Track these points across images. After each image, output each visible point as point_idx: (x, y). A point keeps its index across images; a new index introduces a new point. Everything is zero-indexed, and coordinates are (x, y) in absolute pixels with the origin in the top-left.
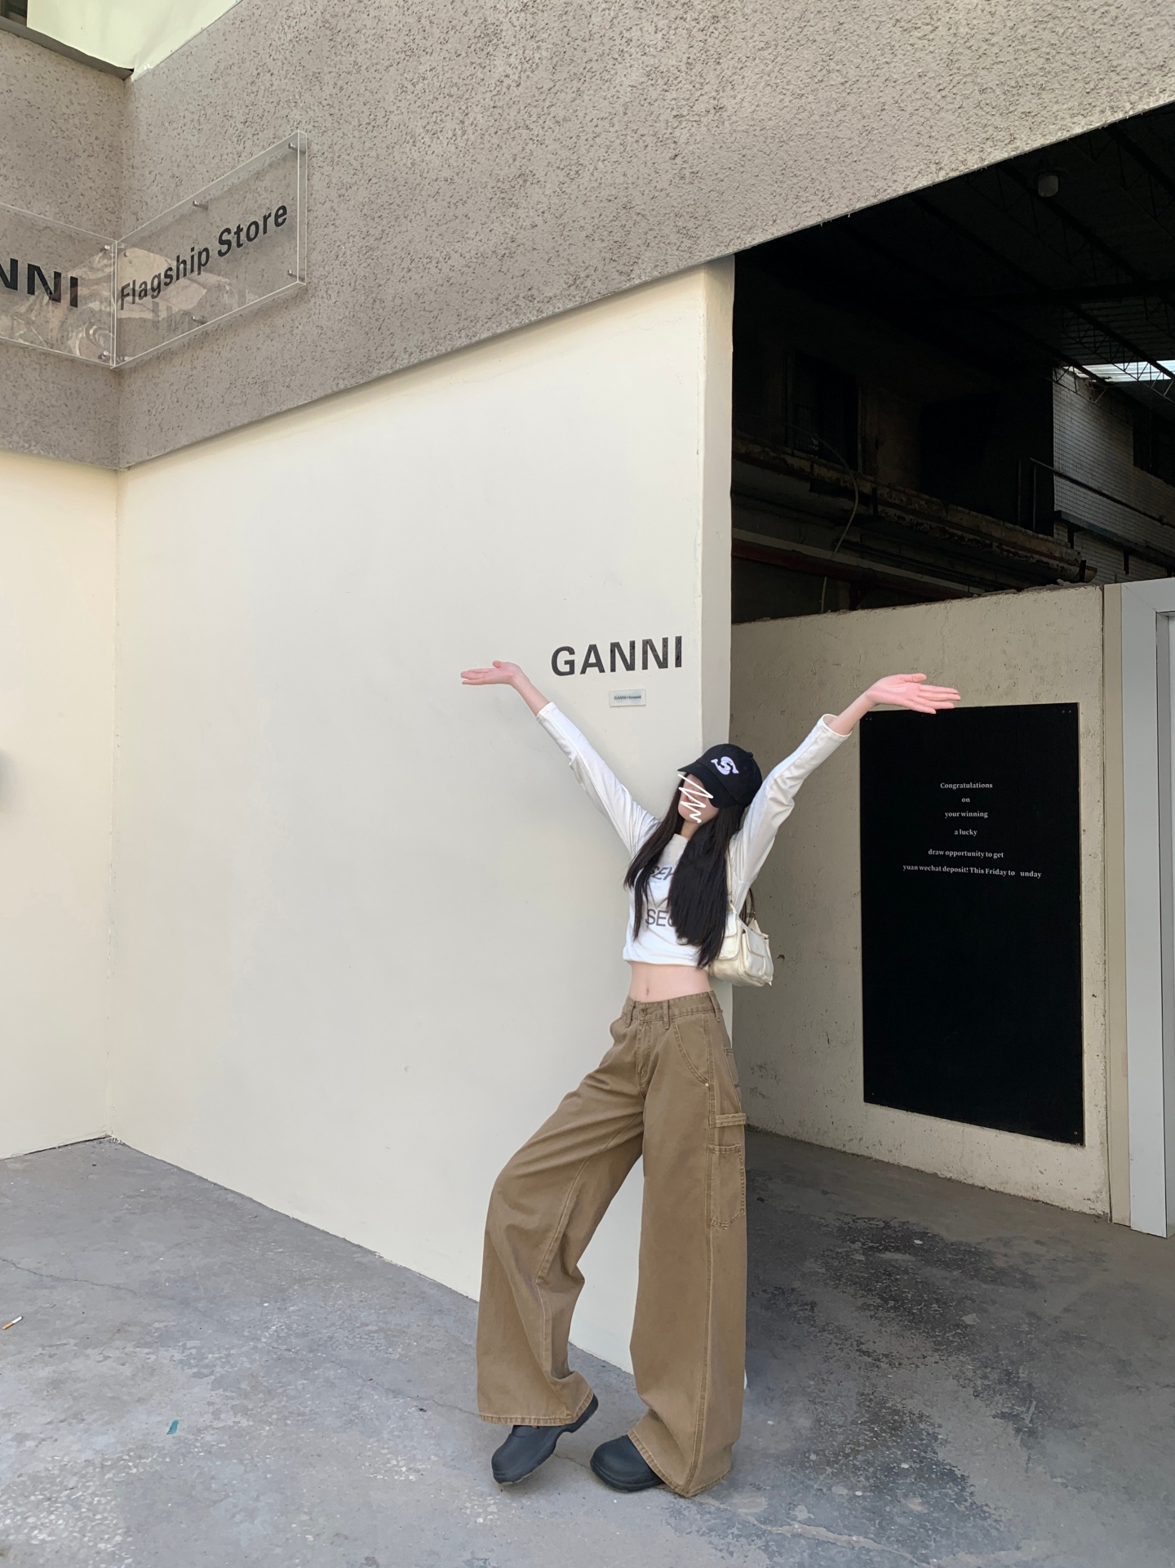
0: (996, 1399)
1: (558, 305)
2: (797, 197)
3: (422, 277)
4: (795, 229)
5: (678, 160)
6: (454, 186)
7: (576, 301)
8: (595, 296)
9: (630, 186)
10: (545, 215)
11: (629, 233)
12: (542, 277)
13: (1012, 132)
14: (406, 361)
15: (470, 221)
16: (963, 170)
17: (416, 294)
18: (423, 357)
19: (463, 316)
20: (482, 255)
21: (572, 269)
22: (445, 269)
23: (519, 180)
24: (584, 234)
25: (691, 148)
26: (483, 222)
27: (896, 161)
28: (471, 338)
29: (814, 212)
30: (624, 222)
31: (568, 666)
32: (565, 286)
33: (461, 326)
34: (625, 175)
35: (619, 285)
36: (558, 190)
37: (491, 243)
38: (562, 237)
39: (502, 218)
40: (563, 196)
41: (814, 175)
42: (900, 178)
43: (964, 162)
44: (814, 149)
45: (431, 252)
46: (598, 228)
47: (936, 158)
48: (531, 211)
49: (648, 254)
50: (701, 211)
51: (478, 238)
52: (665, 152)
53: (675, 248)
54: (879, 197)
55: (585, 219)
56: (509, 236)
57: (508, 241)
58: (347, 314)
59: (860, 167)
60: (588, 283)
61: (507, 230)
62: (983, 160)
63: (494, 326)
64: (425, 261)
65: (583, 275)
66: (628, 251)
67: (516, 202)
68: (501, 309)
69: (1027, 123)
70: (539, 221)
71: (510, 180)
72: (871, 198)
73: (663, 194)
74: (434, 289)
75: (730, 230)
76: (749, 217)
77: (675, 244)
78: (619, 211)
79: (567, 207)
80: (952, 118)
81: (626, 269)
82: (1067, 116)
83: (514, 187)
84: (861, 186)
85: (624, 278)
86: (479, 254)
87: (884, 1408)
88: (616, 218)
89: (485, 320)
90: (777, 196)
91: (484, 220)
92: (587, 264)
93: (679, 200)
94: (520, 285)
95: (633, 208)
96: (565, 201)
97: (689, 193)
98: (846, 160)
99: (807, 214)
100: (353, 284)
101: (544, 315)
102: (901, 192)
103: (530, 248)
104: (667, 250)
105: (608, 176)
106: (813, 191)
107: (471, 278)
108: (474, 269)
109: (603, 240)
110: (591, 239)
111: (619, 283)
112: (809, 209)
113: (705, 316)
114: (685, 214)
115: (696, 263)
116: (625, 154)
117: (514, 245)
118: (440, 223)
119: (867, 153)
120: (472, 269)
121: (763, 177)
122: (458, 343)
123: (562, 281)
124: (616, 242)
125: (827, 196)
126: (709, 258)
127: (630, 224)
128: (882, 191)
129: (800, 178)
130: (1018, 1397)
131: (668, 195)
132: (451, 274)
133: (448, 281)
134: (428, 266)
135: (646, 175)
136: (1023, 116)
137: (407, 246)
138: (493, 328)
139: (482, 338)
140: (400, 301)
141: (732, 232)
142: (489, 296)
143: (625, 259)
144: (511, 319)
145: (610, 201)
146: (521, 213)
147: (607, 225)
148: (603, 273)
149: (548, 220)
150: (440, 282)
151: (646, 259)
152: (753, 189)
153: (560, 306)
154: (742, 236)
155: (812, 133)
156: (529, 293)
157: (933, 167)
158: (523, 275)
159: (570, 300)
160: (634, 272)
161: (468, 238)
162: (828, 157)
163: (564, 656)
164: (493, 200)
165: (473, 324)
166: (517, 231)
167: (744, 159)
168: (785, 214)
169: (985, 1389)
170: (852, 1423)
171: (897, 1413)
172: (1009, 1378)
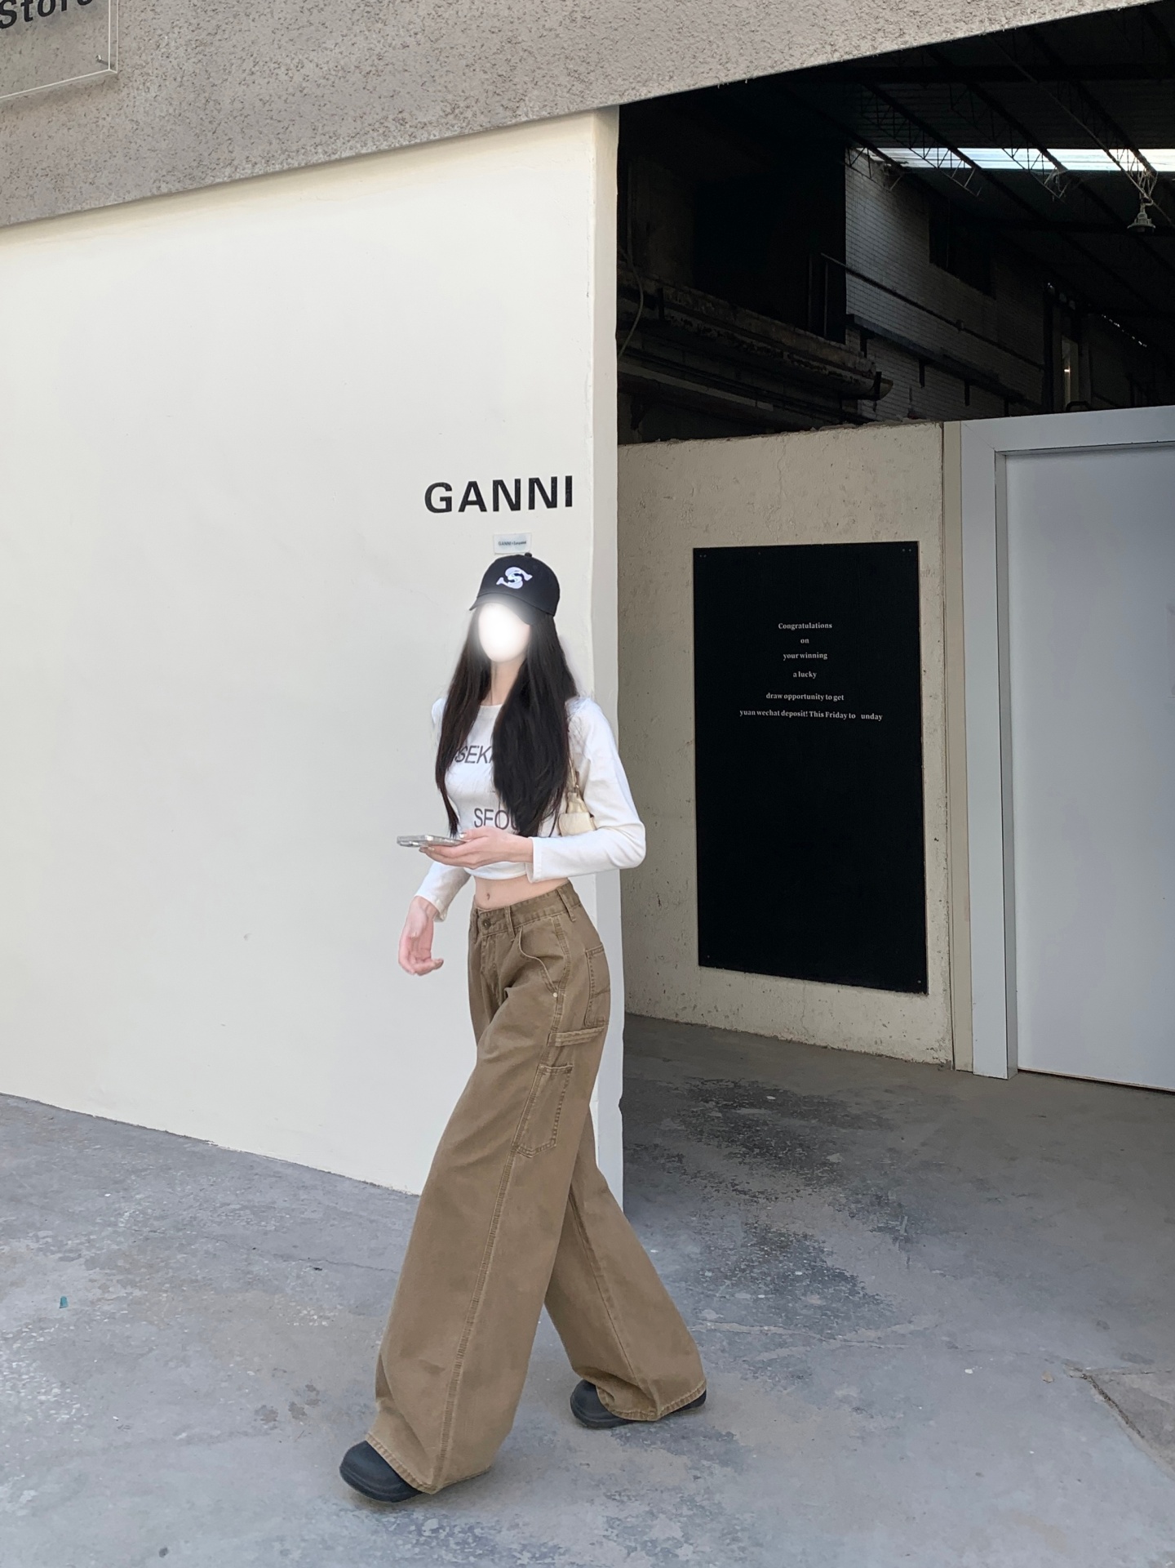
0: (871, 1218)
1: (434, 132)
2: (694, 57)
3: (269, 83)
4: (692, 88)
7: (456, 131)
8: (477, 128)
9: (516, 20)
10: (418, 36)
11: (513, 68)
12: (415, 101)
13: (901, 27)
14: (249, 172)
15: (328, 30)
16: (856, 54)
17: (261, 100)
18: (270, 169)
19: (320, 131)
20: (343, 69)
21: (450, 97)
22: (298, 78)
24: (464, 62)
26: (344, 33)
27: (792, 37)
28: (330, 155)
29: (712, 74)
30: (509, 57)
31: (444, 503)
32: (442, 114)
33: (317, 140)
34: (509, 9)
35: (504, 121)
36: (434, 13)
37: (353, 58)
38: (439, 63)
39: (366, 33)
40: (439, 20)
41: (712, 38)
42: (797, 53)
43: (857, 47)
44: (712, 13)
45: (280, 57)
46: (480, 59)
47: (832, 40)
48: (401, 30)
49: (536, 92)
50: (594, 57)
51: (337, 50)
53: (565, 90)
54: (776, 69)
55: (464, 47)
56: (376, 53)
57: (375, 57)
58: (171, 111)
59: (758, 38)
60: (469, 114)
61: (372, 46)
63: (358, 145)
64: (272, 66)
65: (462, 104)
66: (514, 87)
67: (383, 18)
68: (366, 129)
69: (915, 21)
70: (411, 41)
72: (769, 69)
73: (552, 34)
74: (283, 98)
75: (624, 80)
76: (645, 70)
77: (566, 86)
78: (503, 44)
79: (443, 31)
81: (511, 104)
82: (950, 21)
84: (759, 55)
85: (509, 113)
86: (339, 67)
87: (769, 1232)
88: (500, 51)
89: (347, 139)
90: (674, 53)
91: (345, 32)
92: (467, 94)
93: (570, 43)
94: (389, 106)
95: (519, 43)
96: (442, 25)
97: (580, 37)
98: (743, 27)
99: (705, 75)
100: (179, 79)
101: (418, 141)
102: (798, 66)
103: (400, 69)
104: (556, 91)
105: (492, 8)
106: (709, 53)
107: (329, 92)
108: (333, 83)
109: (485, 72)
110: (472, 69)
111: (502, 118)
112: (706, 70)
113: (595, 160)
114: (576, 58)
115: (589, 107)
117: (382, 63)
119: (765, 25)
120: (330, 82)
121: (659, 33)
122: (314, 159)
123: (438, 108)
124: (500, 76)
125: (724, 60)
126: (601, 105)
127: (516, 59)
128: (779, 63)
129: (697, 39)
130: (889, 1214)
131: (557, 36)
132: (304, 85)
133: (301, 91)
134: (276, 71)
135: (533, 13)
136: (911, 14)
137: (250, 46)
138: (356, 148)
139: (343, 156)
140: (241, 106)
141: (627, 82)
142: (352, 113)
143: (510, 94)
144: (379, 141)
145: (493, 32)
146: (388, 29)
147: (490, 58)
148: (486, 106)
149: (422, 42)
150: (291, 90)
151: (534, 97)
152: (649, 43)
153: (436, 134)
154: (637, 88)
156: (400, 116)
157: (828, 48)
158: (392, 96)
159: (448, 128)
160: (520, 109)
161: (326, 49)
162: (726, 23)
163: (439, 492)
164: (356, 12)
165: (332, 140)
166: (385, 49)
167: (639, 11)
168: (682, 71)
169: (859, 1211)
170: (742, 1246)
171: (782, 1235)
172: (879, 1201)
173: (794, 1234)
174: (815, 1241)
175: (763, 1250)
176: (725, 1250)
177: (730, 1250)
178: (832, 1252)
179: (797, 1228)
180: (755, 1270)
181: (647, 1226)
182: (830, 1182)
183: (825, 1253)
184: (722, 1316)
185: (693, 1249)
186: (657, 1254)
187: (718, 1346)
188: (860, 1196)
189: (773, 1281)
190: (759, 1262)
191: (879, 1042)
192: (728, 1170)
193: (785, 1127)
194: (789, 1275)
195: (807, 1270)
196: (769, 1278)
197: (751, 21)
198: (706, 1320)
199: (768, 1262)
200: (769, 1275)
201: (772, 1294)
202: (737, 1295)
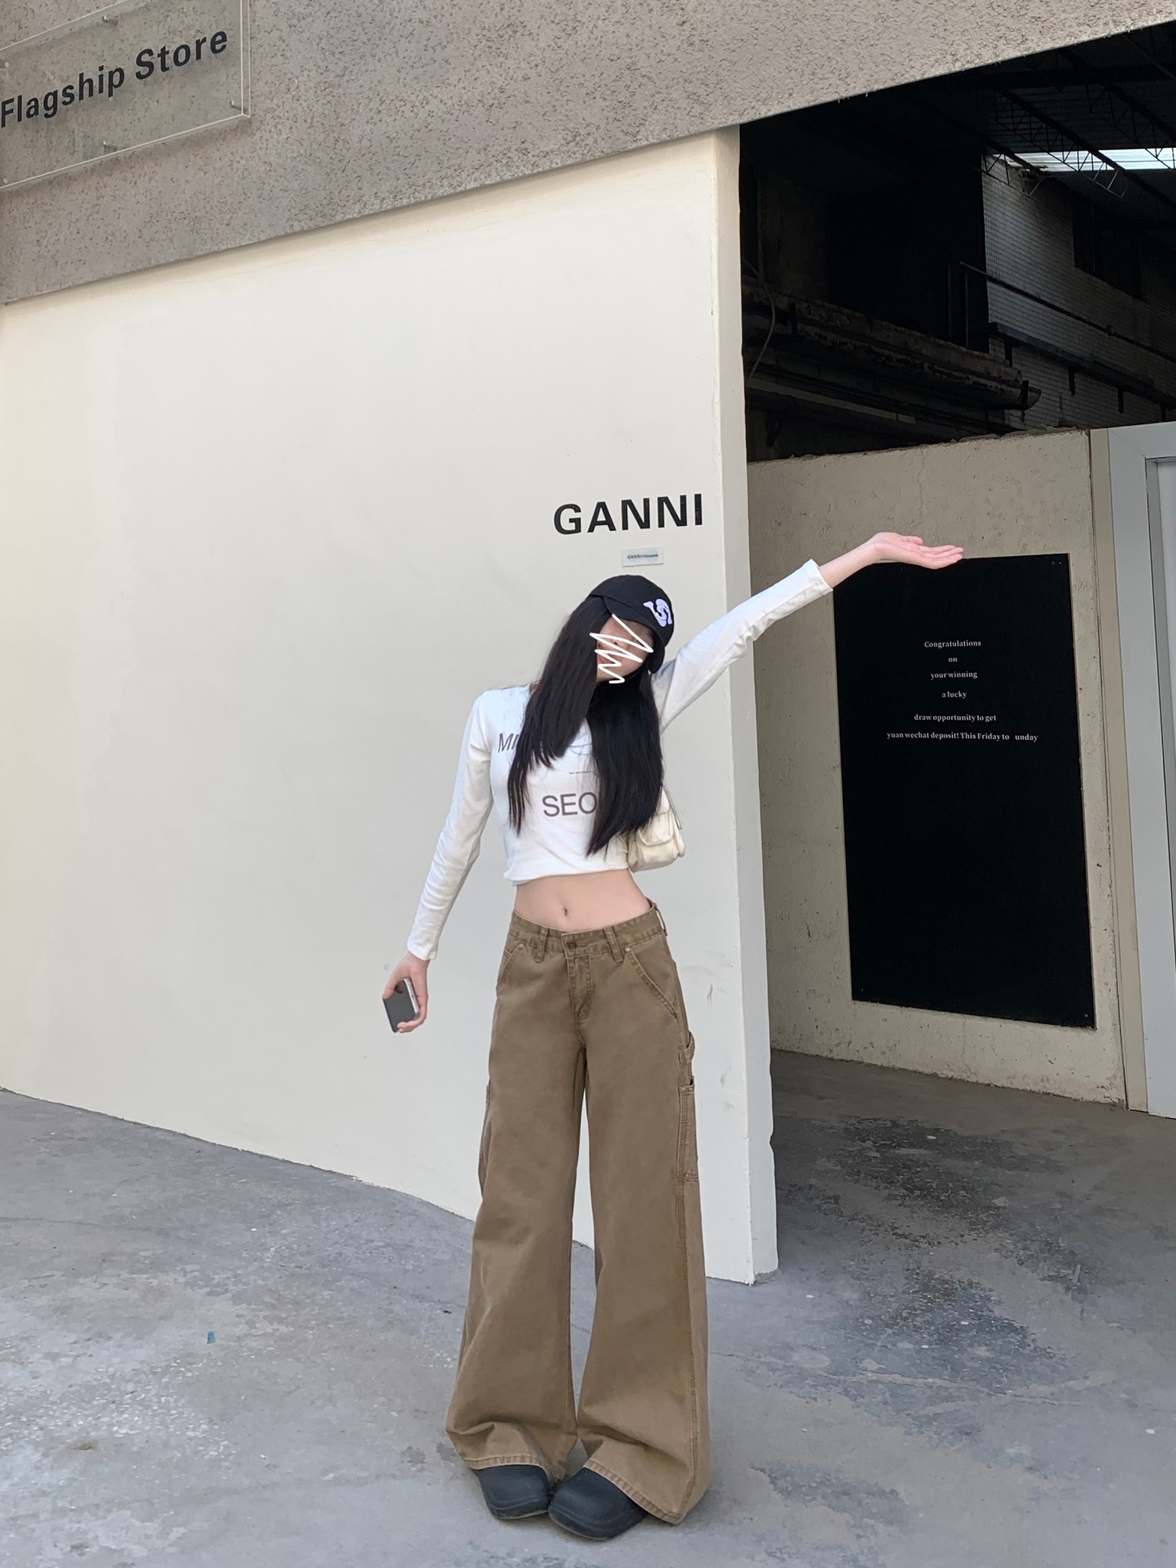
0: (1041, 1265)
1: (556, 160)
2: (814, 73)
3: (395, 120)
4: (812, 104)
5: (685, 27)
6: (430, 29)
7: (576, 158)
8: (598, 154)
9: (634, 47)
10: (539, 68)
11: (634, 94)
12: (537, 131)
13: (1024, 33)
14: (377, 206)
15: (451, 66)
16: (979, 63)
17: (388, 137)
18: (398, 204)
19: (445, 164)
20: (466, 103)
21: (571, 125)
22: (423, 113)
23: (508, 30)
24: (584, 90)
25: (699, 16)
26: (467, 69)
27: (913, 48)
28: (455, 188)
29: (832, 89)
30: (629, 83)
31: (573, 524)
32: (563, 142)
33: (443, 174)
34: (628, 36)
35: (624, 146)
36: (553, 44)
37: (476, 92)
38: (559, 93)
39: (488, 67)
40: (559, 51)
41: (830, 55)
42: (917, 65)
43: (979, 56)
44: (830, 29)
45: (405, 94)
46: (600, 86)
47: (952, 50)
48: (522, 63)
49: (655, 116)
50: (712, 79)
51: (461, 85)
52: (672, 18)
53: (685, 113)
54: (897, 81)
55: (584, 75)
56: (498, 86)
57: (496, 91)
58: (302, 151)
59: (877, 52)
61: (494, 79)
62: (997, 56)
63: (483, 176)
64: (398, 103)
65: (583, 132)
66: (634, 112)
67: (504, 52)
68: (490, 160)
69: (1037, 27)
70: (532, 73)
71: (497, 29)
72: (890, 80)
73: (671, 59)
74: (409, 134)
75: (743, 99)
76: (764, 88)
77: (685, 109)
78: (623, 71)
79: (563, 62)
80: (966, 15)
81: (631, 130)
82: (1074, 25)
83: (502, 37)
84: (878, 69)
85: (629, 138)
86: (463, 102)
88: (618, 79)
89: (472, 170)
90: (793, 71)
91: (468, 67)
92: (588, 122)
93: (688, 66)
94: (511, 137)
95: (638, 69)
96: (562, 56)
97: (699, 60)
98: (862, 43)
99: (824, 91)
100: (309, 121)
101: (540, 170)
102: (918, 78)
103: (522, 100)
104: (676, 114)
105: (611, 36)
106: (829, 69)
107: (454, 126)
108: (458, 117)
109: (605, 99)
110: (592, 97)
111: (623, 143)
112: (826, 85)
113: (716, 180)
114: (695, 80)
115: (709, 129)
116: (627, 15)
117: (504, 96)
118: (415, 65)
119: (884, 39)
120: (454, 117)
121: (777, 52)
122: (440, 192)
123: (560, 136)
124: (619, 102)
125: (844, 76)
126: (721, 126)
127: (635, 85)
128: (899, 75)
129: (816, 56)
130: (1061, 1262)
131: (676, 60)
132: (430, 120)
133: (426, 127)
134: (402, 109)
135: (651, 39)
136: (1034, 20)
137: (376, 86)
138: (481, 179)
139: (469, 187)
140: (369, 143)
141: (746, 102)
142: (476, 145)
143: (630, 120)
144: (502, 171)
145: (612, 60)
146: (510, 63)
147: (610, 85)
148: (606, 132)
149: (542, 74)
151: (653, 122)
152: (768, 62)
153: (558, 162)
154: (757, 106)
155: (828, 14)
156: (523, 146)
157: (949, 58)
158: (515, 128)
159: (570, 156)
160: (641, 133)
162: (844, 38)
163: (568, 514)
166: (506, 82)
167: (757, 32)
168: (802, 89)
169: (1028, 1258)
170: (904, 1293)
171: (947, 1282)
172: (1050, 1248)
173: (960, 1281)
174: (982, 1290)
175: (925, 1297)
176: (885, 1296)
177: (891, 1296)
178: (1000, 1302)
179: (962, 1275)
180: (918, 1319)
181: (802, 1270)
182: (995, 1227)
183: (993, 1302)
184: (884, 1367)
185: (851, 1295)
186: (813, 1299)
187: (880, 1398)
188: (1028, 1242)
189: (937, 1331)
190: (922, 1310)
191: (1045, 1080)
192: (887, 1213)
193: (947, 1169)
194: (954, 1325)
195: (973, 1319)
196: (933, 1328)
197: (870, 34)
198: (866, 1370)
199: (930, 1310)
200: (933, 1324)
201: (937, 1344)
202: (898, 1344)
